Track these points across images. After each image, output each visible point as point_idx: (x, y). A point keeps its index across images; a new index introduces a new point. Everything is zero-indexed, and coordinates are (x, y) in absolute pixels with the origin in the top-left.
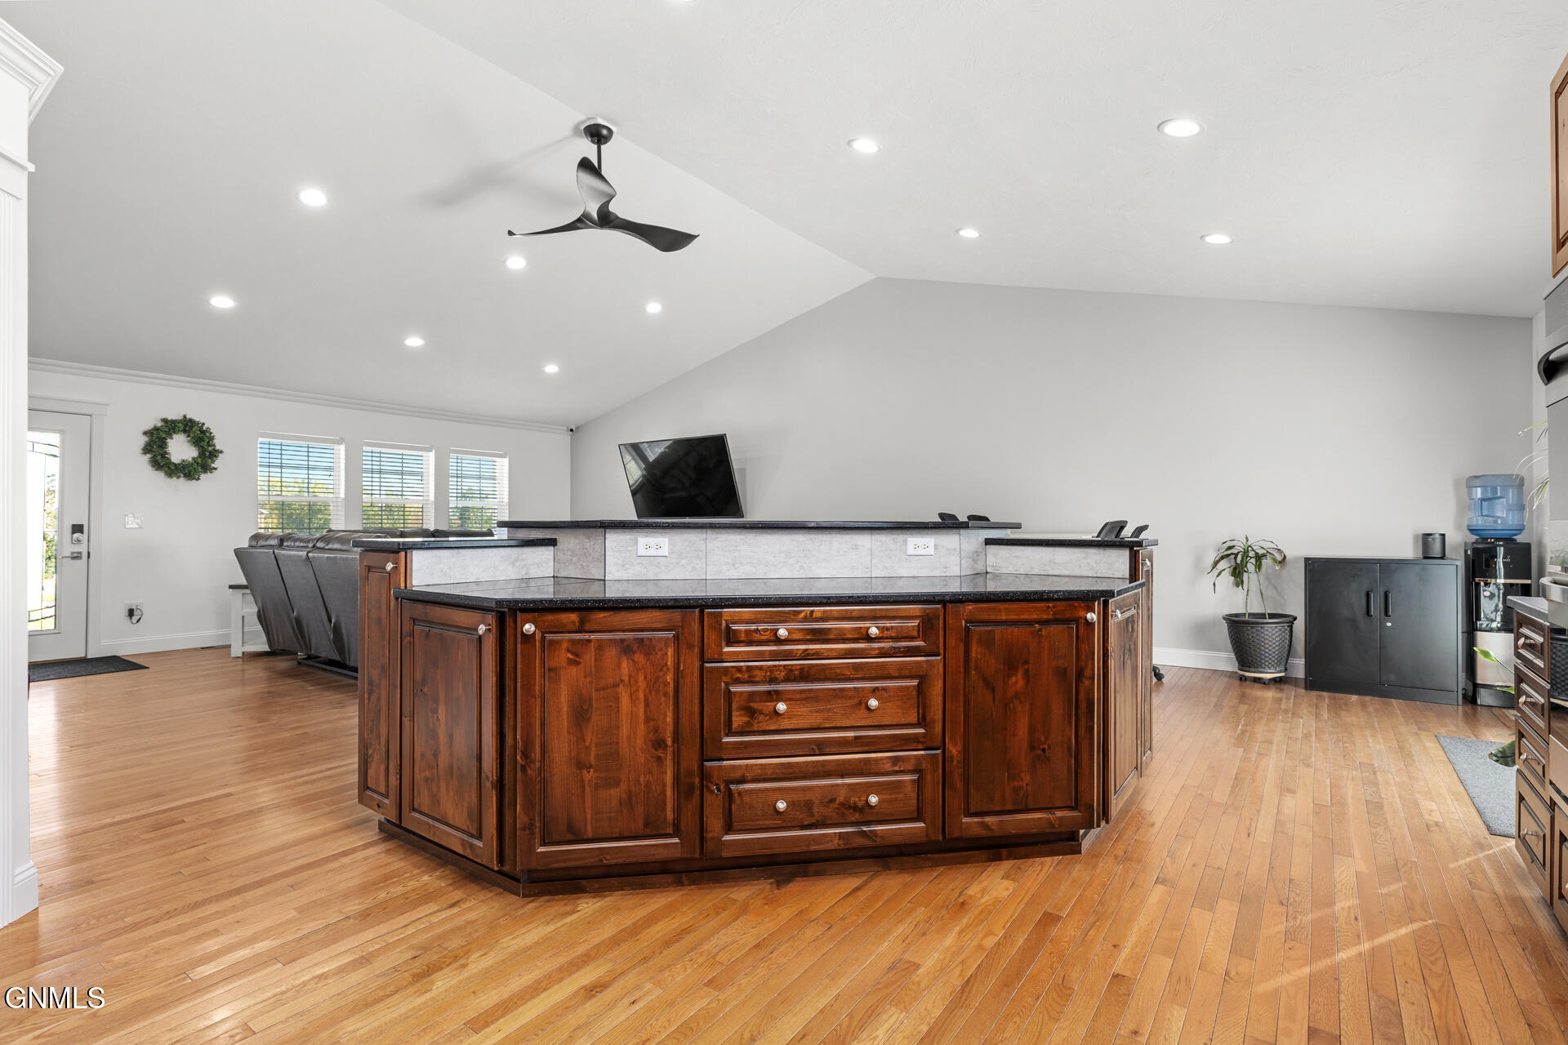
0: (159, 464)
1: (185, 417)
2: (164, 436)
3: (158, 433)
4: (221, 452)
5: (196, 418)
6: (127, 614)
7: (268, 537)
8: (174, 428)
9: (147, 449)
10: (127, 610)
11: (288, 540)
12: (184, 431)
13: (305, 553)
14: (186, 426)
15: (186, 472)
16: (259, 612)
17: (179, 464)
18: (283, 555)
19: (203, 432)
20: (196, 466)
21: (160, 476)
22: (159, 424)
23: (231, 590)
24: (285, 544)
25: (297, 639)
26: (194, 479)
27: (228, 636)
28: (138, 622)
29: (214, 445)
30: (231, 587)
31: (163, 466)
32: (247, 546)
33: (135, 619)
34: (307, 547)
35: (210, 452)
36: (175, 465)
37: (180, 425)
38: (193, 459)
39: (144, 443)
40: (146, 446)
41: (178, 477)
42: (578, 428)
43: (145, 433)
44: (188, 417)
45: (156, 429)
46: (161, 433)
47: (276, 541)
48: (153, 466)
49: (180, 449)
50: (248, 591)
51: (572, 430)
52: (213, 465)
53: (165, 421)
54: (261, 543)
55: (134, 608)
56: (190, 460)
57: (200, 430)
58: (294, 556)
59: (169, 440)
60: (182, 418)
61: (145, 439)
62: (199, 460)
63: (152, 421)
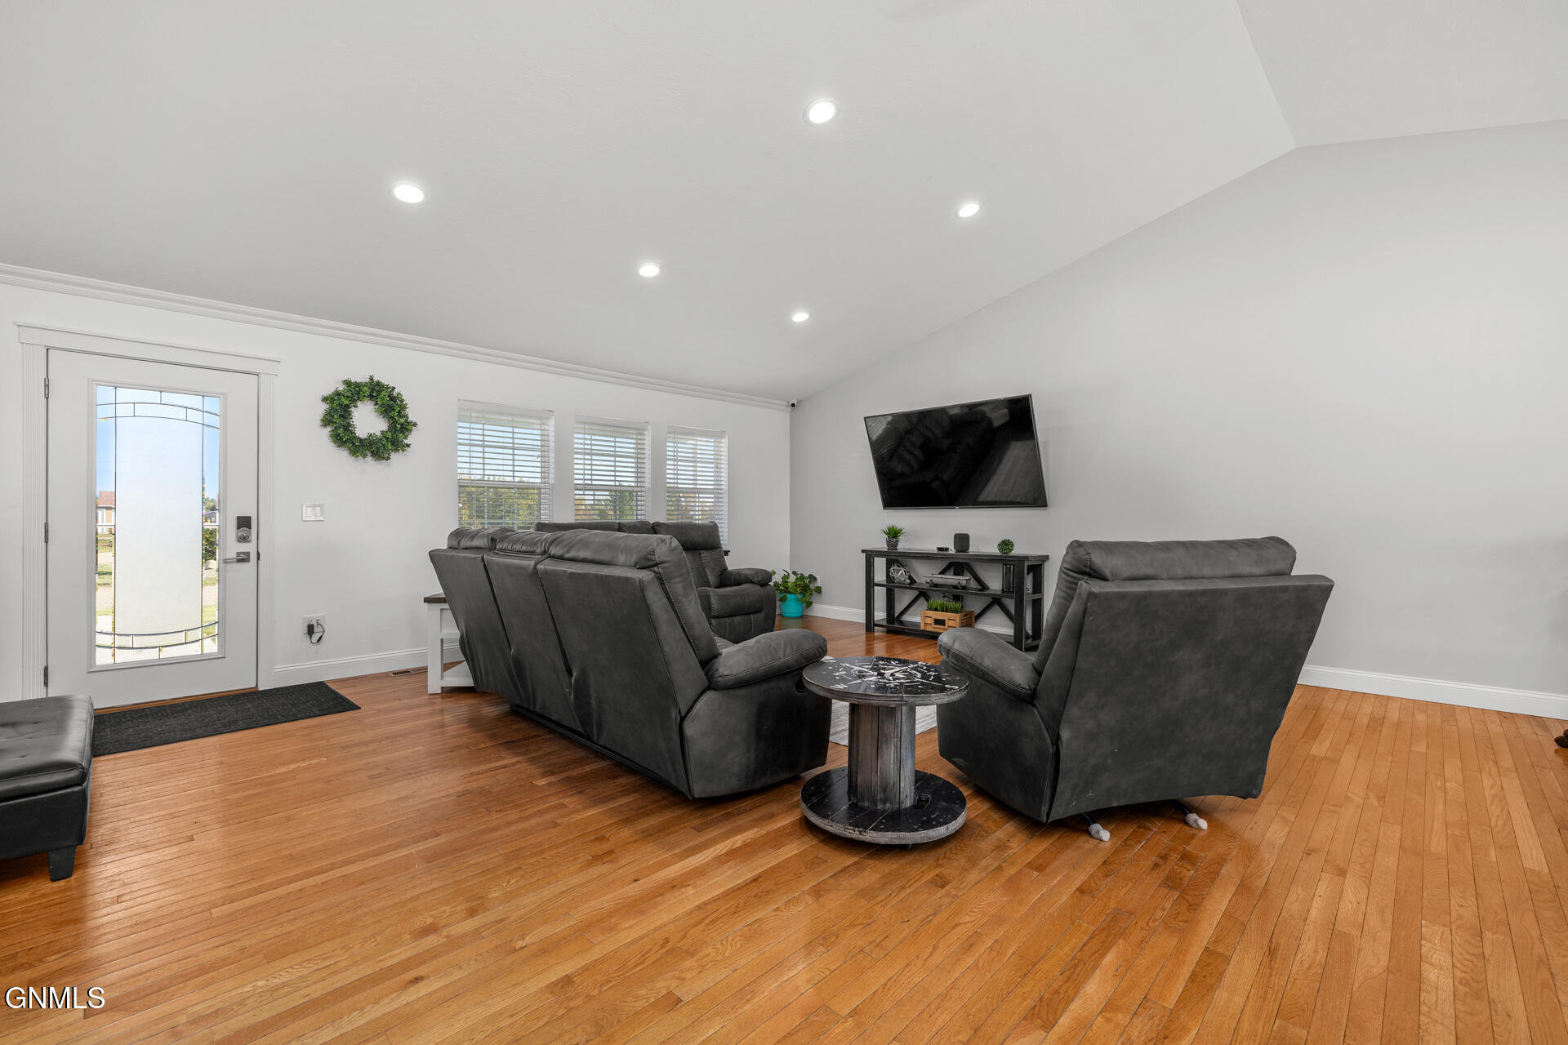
0: (341, 439)
1: (371, 379)
2: (346, 402)
3: (339, 399)
4: (415, 425)
5: (385, 381)
6: (306, 631)
7: (474, 535)
8: (358, 393)
9: (327, 421)
10: (306, 625)
11: (502, 540)
12: (371, 397)
13: (533, 563)
14: (373, 390)
15: (377, 449)
16: (462, 637)
17: (365, 439)
18: (498, 564)
19: (392, 398)
20: (384, 442)
21: (343, 454)
22: (341, 388)
23: (426, 604)
24: (499, 546)
25: (515, 684)
26: (383, 458)
27: (425, 654)
28: (318, 641)
29: (406, 416)
30: (428, 600)
31: (345, 442)
32: (445, 547)
33: (315, 637)
34: (533, 553)
35: (402, 425)
36: (360, 440)
37: (366, 389)
38: (382, 433)
39: (324, 412)
40: (326, 415)
41: (364, 456)
42: (800, 402)
43: (325, 399)
44: (376, 379)
45: (338, 394)
46: (343, 399)
47: (486, 541)
48: (335, 442)
49: (367, 421)
50: (446, 606)
51: (793, 405)
52: (406, 441)
53: (348, 383)
54: (465, 543)
55: (315, 624)
56: (379, 434)
57: (389, 396)
58: (513, 566)
59: (353, 409)
60: (368, 380)
61: (325, 407)
62: (389, 435)
63: (332, 385)
